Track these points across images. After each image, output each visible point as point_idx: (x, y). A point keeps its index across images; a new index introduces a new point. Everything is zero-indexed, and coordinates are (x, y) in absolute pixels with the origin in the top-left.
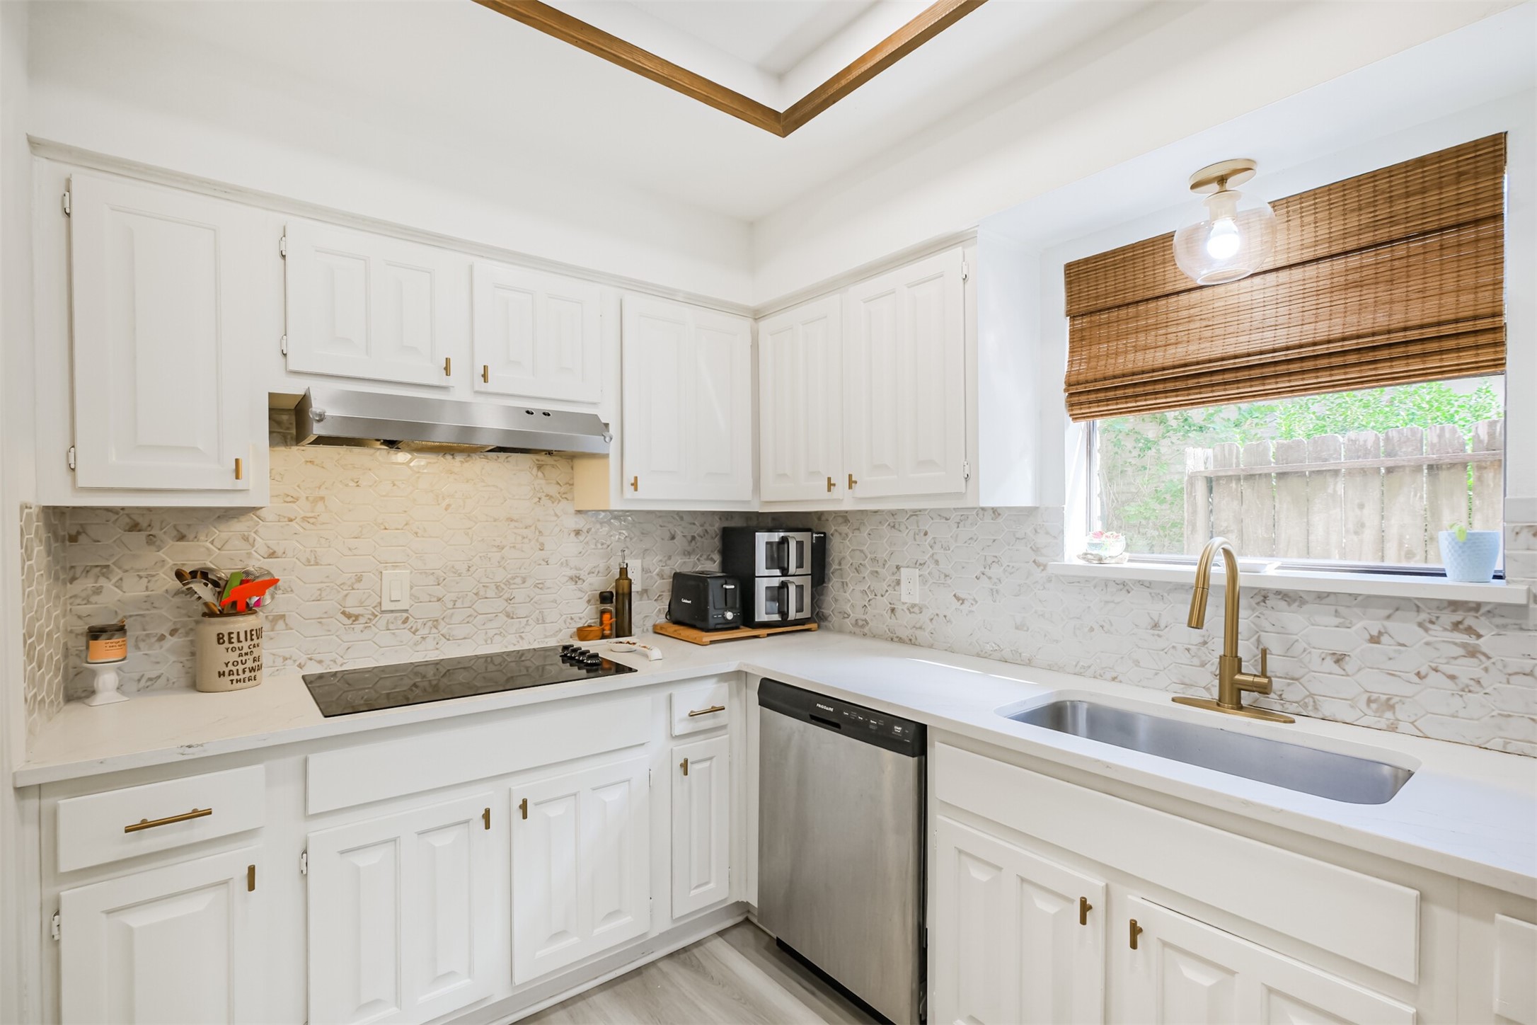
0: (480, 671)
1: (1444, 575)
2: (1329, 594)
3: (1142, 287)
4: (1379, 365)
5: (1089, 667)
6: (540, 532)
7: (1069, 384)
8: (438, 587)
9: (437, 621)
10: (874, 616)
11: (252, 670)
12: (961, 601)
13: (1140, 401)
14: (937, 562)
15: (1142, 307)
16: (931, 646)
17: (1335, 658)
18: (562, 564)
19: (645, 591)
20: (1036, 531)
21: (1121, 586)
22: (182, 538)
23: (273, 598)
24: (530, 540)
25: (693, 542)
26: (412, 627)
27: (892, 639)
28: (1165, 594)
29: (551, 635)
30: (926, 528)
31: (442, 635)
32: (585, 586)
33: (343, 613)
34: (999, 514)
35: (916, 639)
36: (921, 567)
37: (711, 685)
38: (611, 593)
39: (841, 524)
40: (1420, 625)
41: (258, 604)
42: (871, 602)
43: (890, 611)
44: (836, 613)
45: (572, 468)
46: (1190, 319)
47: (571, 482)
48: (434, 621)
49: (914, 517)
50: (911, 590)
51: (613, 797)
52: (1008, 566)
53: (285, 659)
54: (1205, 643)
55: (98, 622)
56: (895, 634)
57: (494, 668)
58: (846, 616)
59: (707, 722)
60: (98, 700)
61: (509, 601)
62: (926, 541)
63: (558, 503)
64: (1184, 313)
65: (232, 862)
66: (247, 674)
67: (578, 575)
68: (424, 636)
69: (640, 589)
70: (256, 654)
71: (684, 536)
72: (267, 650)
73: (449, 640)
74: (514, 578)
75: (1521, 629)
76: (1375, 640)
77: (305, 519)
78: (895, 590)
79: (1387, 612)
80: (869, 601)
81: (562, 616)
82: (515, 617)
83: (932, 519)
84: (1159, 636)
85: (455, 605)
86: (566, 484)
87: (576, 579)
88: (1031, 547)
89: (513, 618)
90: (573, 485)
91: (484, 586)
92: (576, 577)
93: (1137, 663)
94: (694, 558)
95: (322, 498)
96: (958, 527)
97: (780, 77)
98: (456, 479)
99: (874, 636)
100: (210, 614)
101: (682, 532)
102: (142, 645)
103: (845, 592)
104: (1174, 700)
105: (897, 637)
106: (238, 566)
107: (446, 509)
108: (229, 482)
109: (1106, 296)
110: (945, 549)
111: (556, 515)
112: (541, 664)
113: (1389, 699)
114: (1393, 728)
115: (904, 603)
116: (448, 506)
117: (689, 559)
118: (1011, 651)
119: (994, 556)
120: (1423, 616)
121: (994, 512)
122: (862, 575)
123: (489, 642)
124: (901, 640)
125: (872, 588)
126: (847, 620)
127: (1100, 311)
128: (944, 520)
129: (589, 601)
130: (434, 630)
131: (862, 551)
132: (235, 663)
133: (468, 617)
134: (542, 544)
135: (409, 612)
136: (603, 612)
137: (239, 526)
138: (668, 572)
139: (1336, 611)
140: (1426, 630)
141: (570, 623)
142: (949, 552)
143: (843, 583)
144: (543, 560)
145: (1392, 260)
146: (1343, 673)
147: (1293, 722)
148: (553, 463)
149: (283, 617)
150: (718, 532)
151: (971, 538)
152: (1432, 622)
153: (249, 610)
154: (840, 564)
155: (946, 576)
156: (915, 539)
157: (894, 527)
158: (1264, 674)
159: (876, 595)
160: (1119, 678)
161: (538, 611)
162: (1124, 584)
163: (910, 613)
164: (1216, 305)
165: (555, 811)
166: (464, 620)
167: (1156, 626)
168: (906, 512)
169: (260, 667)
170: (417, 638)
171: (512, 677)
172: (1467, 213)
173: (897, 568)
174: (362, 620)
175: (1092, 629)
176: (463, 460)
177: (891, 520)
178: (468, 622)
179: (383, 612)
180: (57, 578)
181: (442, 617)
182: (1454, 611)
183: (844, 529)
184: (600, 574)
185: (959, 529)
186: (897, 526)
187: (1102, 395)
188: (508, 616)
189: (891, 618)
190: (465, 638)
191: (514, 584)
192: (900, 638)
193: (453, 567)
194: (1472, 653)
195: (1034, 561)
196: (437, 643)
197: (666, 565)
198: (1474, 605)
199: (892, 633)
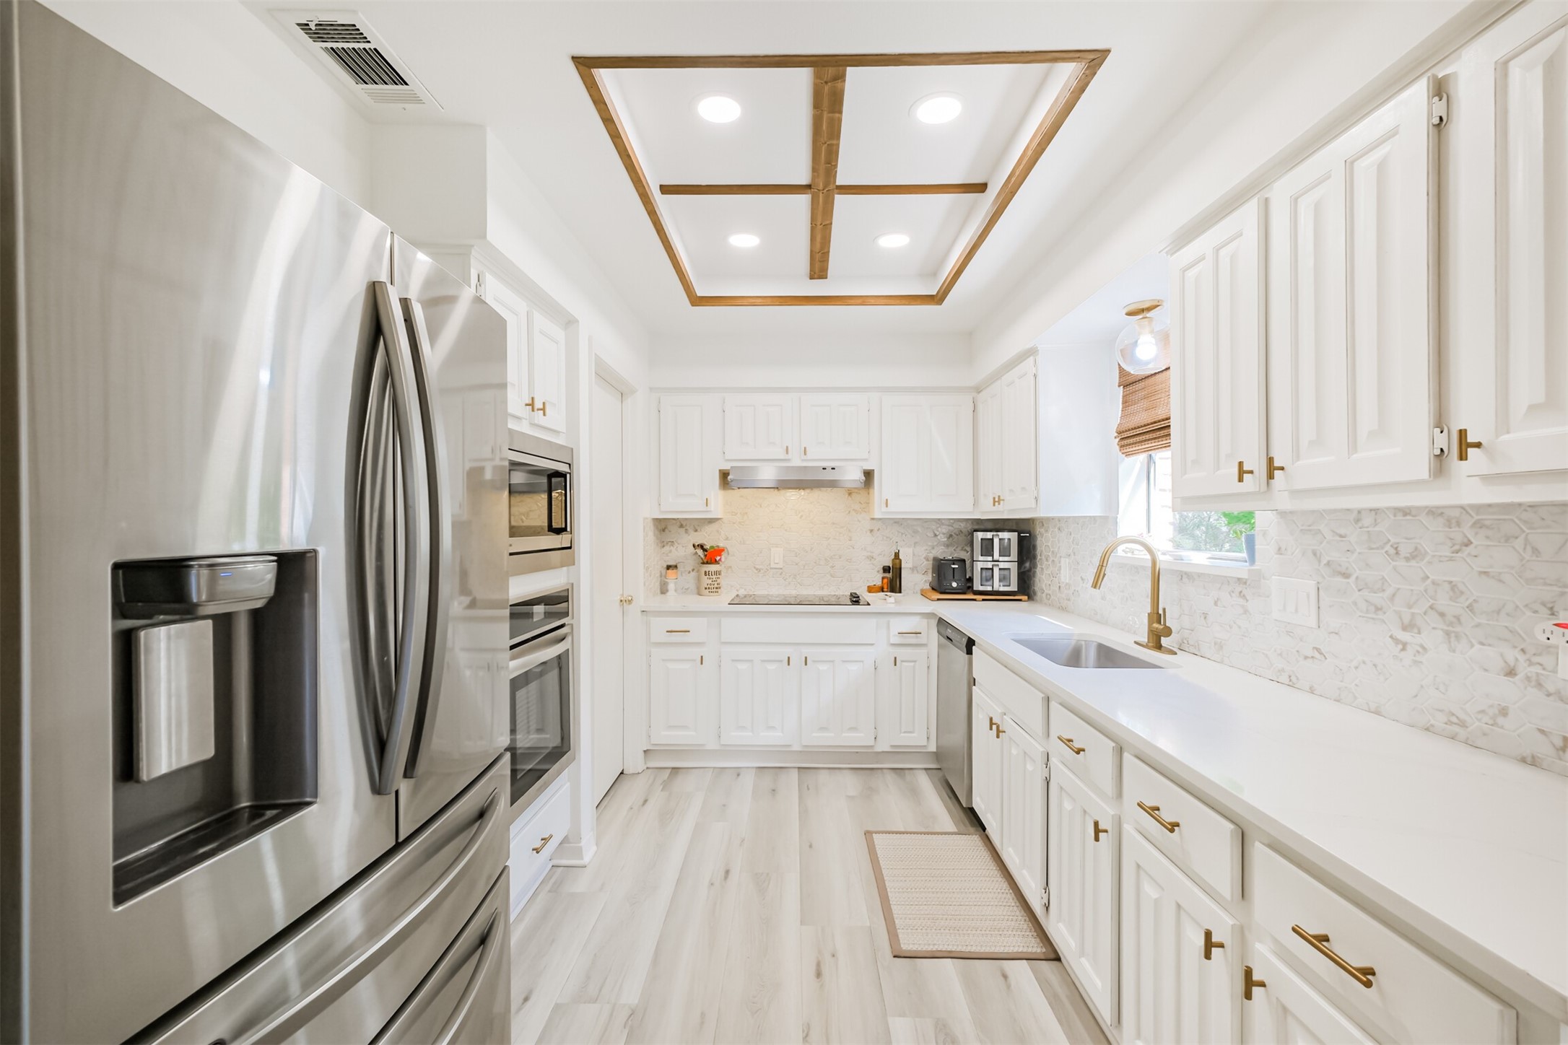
6: (850, 530)
7: (1119, 433)
8: (796, 557)
9: (796, 575)
10: (1053, 591)
11: (717, 588)
13: (1146, 444)
14: (1075, 554)
16: (1073, 612)
17: (1204, 616)
18: (862, 549)
19: (914, 569)
20: (1108, 533)
22: (696, 531)
23: (726, 558)
24: (844, 535)
25: (951, 539)
26: (784, 577)
27: (1059, 608)
30: (1071, 530)
31: (798, 583)
32: (876, 562)
33: (755, 568)
34: (1096, 521)
35: (1068, 607)
36: (1069, 557)
37: (917, 619)
38: (889, 567)
39: (1041, 527)
41: (720, 560)
43: (1058, 588)
44: (1038, 590)
45: (869, 493)
48: (794, 575)
50: (1065, 573)
51: (854, 668)
53: (732, 586)
55: (670, 564)
56: (1061, 604)
58: (1043, 592)
59: (912, 639)
60: (669, 594)
62: (1071, 539)
63: (860, 514)
65: (696, 653)
66: (715, 590)
67: (872, 556)
68: (790, 582)
69: (910, 565)
70: (718, 582)
71: (944, 534)
72: (723, 581)
73: (801, 586)
74: (835, 555)
76: (1216, 603)
77: (740, 523)
78: (1060, 574)
79: (1219, 586)
80: (1051, 581)
85: (804, 567)
86: (865, 503)
87: (871, 558)
89: (834, 577)
90: (868, 503)
91: (819, 559)
94: (951, 549)
95: (746, 513)
96: (1082, 529)
97: (934, 274)
98: (805, 502)
100: (703, 563)
102: (684, 574)
103: (1043, 575)
104: (1136, 643)
106: (714, 544)
107: (800, 518)
108: (704, 508)
110: (1078, 545)
111: (859, 521)
115: (1063, 582)
117: (943, 549)
119: (1094, 550)
122: (1049, 563)
123: (821, 588)
124: (1063, 609)
125: (1052, 572)
126: (1043, 595)
127: (1132, 383)
128: (1077, 525)
129: (877, 571)
130: (794, 580)
131: (1048, 547)
132: (711, 584)
133: (811, 574)
134: (851, 537)
135: (783, 570)
136: (883, 578)
137: (714, 526)
138: (931, 556)
141: (867, 583)
142: (1079, 547)
143: (1042, 568)
146: (1207, 626)
147: (1175, 654)
148: (858, 491)
149: (731, 567)
151: (1086, 538)
153: (716, 562)
155: (1078, 564)
156: (1067, 538)
159: (1053, 577)
161: (848, 574)
163: (1065, 589)
165: (823, 667)
166: (809, 576)
169: (720, 588)
170: (787, 583)
173: (1060, 558)
174: (762, 571)
178: (811, 577)
179: (771, 568)
180: (657, 544)
181: (798, 573)
183: (1042, 531)
184: (884, 556)
185: (1082, 531)
186: (1061, 529)
187: (1132, 441)
188: (831, 576)
189: (1059, 593)
190: (809, 586)
192: (1062, 607)
193: (804, 548)
194: (1246, 612)
196: (796, 587)
197: (931, 553)
199: (1059, 603)
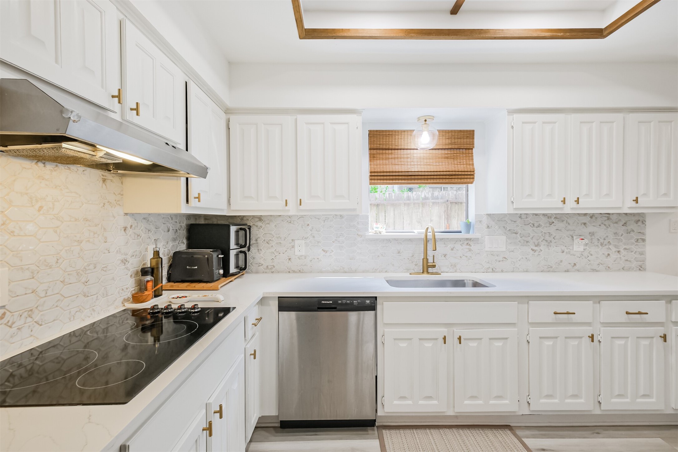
0: (65, 346)
1: (461, 232)
2: (443, 239)
3: (394, 145)
4: (452, 180)
5: (378, 269)
6: (105, 229)
7: (370, 172)
8: (33, 280)
9: (31, 310)
10: (279, 263)
12: (326, 252)
13: (394, 181)
14: (314, 237)
15: (393, 151)
16: (311, 272)
17: (444, 255)
18: (117, 251)
20: (358, 223)
21: (388, 241)
24: (98, 235)
25: (176, 233)
26: (8, 322)
27: (289, 272)
28: (402, 242)
29: (111, 304)
30: (308, 223)
31: (35, 322)
32: (128, 265)
34: (343, 217)
35: (303, 270)
36: (305, 239)
38: (148, 268)
39: (257, 221)
40: (461, 245)
42: (276, 257)
43: (288, 260)
44: (254, 265)
45: (122, 183)
46: (407, 158)
47: (121, 193)
48: (29, 311)
49: (302, 218)
50: (300, 249)
52: (347, 237)
54: (413, 256)
56: (291, 269)
57: (76, 339)
58: (260, 265)
61: (86, 284)
62: (308, 228)
63: (114, 208)
64: (405, 156)
67: (126, 259)
68: (20, 327)
71: (173, 229)
73: (41, 325)
74: (88, 265)
75: (478, 244)
76: (452, 250)
78: (291, 250)
79: (454, 242)
80: (275, 256)
81: (117, 288)
82: (89, 295)
83: (311, 219)
84: (400, 255)
85: (46, 293)
86: (119, 194)
87: (124, 261)
88: (356, 229)
89: (88, 296)
90: (123, 195)
91: (68, 274)
92: (125, 260)
93: (393, 265)
96: (324, 222)
98: (46, 185)
99: (279, 272)
101: (173, 227)
103: (260, 254)
104: (411, 274)
105: (292, 271)
107: (39, 210)
109: (383, 145)
110: (318, 231)
111: (113, 216)
112: (106, 327)
113: (455, 264)
114: (456, 271)
115: (296, 256)
116: (41, 208)
117: (175, 243)
118: (348, 268)
119: (341, 233)
120: (461, 242)
121: (341, 216)
122: (271, 245)
123: (72, 319)
124: (294, 272)
125: (277, 251)
126: (261, 267)
127: (380, 149)
128: (317, 220)
129: (131, 276)
130: (29, 319)
131: (271, 234)
133: (57, 301)
134: (106, 238)
135: (6, 307)
139: (444, 243)
140: (462, 246)
141: (122, 293)
142: (320, 232)
143: (258, 249)
144: (107, 250)
145: (454, 154)
146: (446, 259)
147: (441, 274)
148: (112, 178)
150: (185, 226)
151: (331, 227)
152: (463, 244)
154: (256, 240)
155: (318, 242)
156: (302, 228)
157: (290, 222)
158: (434, 262)
159: (279, 253)
160: (388, 271)
161: (103, 288)
162: (389, 240)
163: (300, 259)
164: (414, 155)
166: (54, 305)
167: (399, 252)
168: (298, 216)
170: (14, 330)
171: (88, 343)
172: (466, 146)
173: (292, 240)
175: (379, 256)
176: (52, 169)
177: (289, 219)
178: (57, 306)
181: (36, 306)
182: (467, 240)
183: (259, 224)
184: (137, 257)
185: (325, 223)
186: (292, 222)
187: (382, 177)
188: (85, 295)
189: (288, 263)
190: (54, 320)
191: (89, 269)
192: (294, 271)
193: (45, 261)
194: (470, 250)
195: (357, 234)
196: (32, 331)
198: (470, 239)
199: (289, 269)
